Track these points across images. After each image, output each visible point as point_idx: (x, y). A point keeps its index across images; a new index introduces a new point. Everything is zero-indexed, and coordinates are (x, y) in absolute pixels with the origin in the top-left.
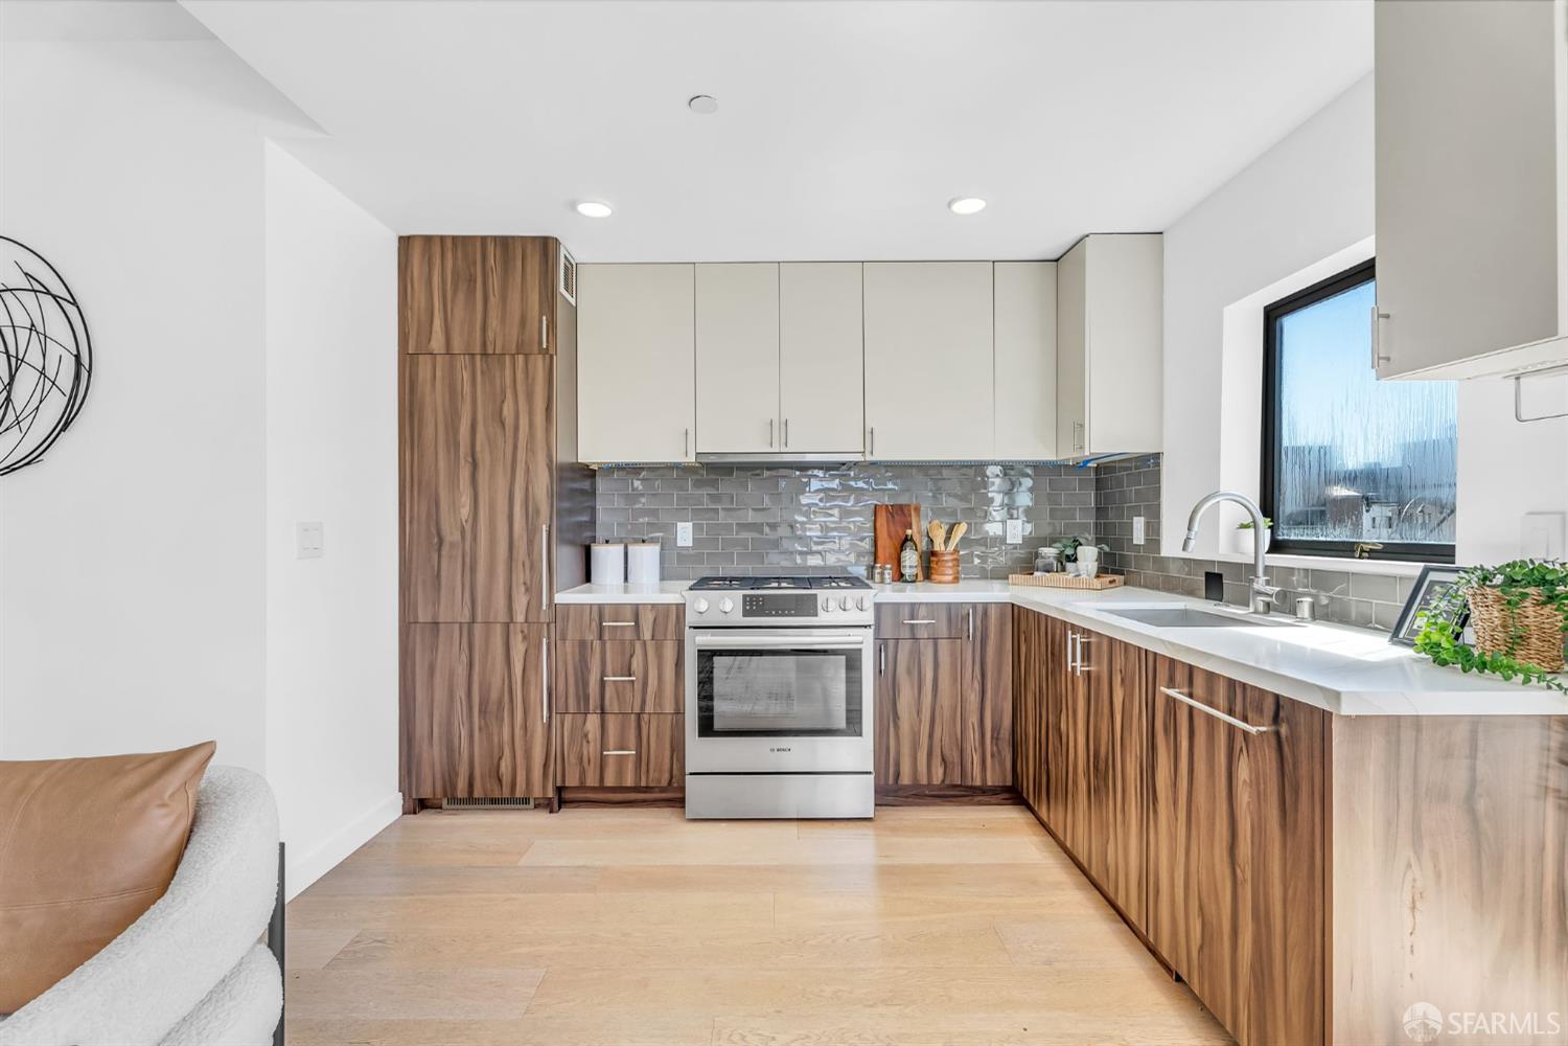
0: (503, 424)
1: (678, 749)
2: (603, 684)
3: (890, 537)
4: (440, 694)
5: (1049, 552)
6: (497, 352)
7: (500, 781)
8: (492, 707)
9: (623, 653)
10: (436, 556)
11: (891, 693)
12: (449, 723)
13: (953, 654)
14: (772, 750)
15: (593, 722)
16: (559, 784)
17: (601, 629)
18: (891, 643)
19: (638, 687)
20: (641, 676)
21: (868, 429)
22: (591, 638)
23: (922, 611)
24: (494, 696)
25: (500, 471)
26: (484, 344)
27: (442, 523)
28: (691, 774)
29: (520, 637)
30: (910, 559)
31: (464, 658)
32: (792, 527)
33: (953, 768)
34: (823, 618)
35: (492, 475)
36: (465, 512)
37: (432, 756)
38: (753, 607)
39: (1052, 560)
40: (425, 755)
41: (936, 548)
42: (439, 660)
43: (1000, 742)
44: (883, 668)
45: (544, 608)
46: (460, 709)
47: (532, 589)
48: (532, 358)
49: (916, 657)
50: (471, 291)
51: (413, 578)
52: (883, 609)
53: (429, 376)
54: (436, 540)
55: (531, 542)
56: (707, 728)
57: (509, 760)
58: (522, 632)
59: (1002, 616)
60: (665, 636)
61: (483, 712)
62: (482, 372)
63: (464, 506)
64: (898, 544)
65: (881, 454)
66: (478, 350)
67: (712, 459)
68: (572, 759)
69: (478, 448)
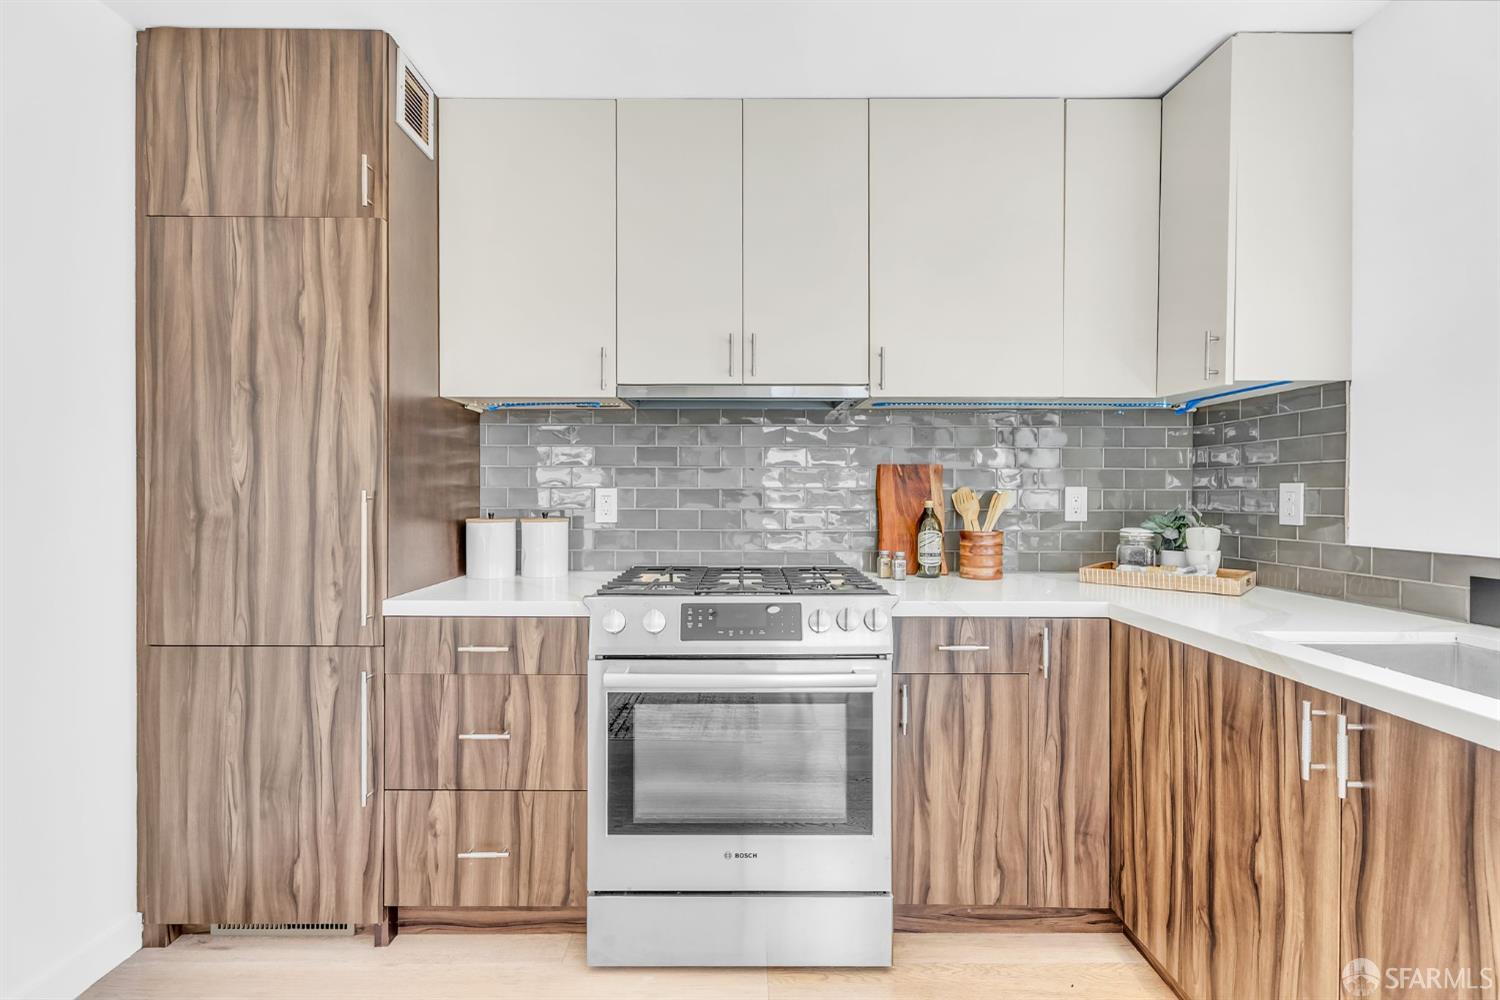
0: (300, 329)
1: (576, 848)
2: (459, 745)
3: (900, 511)
4: (199, 762)
5: (1138, 535)
6: (291, 213)
7: (294, 897)
8: (283, 778)
9: (492, 697)
10: (192, 539)
11: (916, 759)
12: (212, 804)
13: (1015, 698)
14: (727, 856)
15: (444, 803)
16: (388, 903)
17: (457, 657)
18: (917, 682)
19: (515, 749)
20: (520, 731)
21: (875, 351)
22: (440, 670)
23: (967, 631)
24: (285, 763)
25: (295, 404)
26: (270, 202)
27: (203, 486)
28: (597, 893)
29: (327, 669)
30: (931, 542)
31: (238, 702)
32: (759, 496)
33: (1015, 880)
34: (810, 642)
35: (283, 411)
36: (239, 469)
37: (187, 859)
38: (698, 622)
39: (1142, 546)
40: (175, 854)
41: (968, 528)
42: (197, 705)
43: (1089, 840)
44: (905, 721)
45: (364, 623)
46: (231, 782)
47: (345, 592)
48: (347, 222)
49: (956, 701)
50: (249, 113)
51: (156, 575)
52: (905, 625)
53: (181, 252)
54: (192, 514)
55: (345, 518)
56: (622, 816)
57: (308, 865)
58: (331, 660)
59: (1094, 639)
60: (559, 667)
61: (268, 786)
62: (267, 246)
63: (237, 461)
64: (911, 522)
65: (897, 388)
66: (259, 209)
67: (641, 394)
68: (409, 862)
69: (260, 368)
